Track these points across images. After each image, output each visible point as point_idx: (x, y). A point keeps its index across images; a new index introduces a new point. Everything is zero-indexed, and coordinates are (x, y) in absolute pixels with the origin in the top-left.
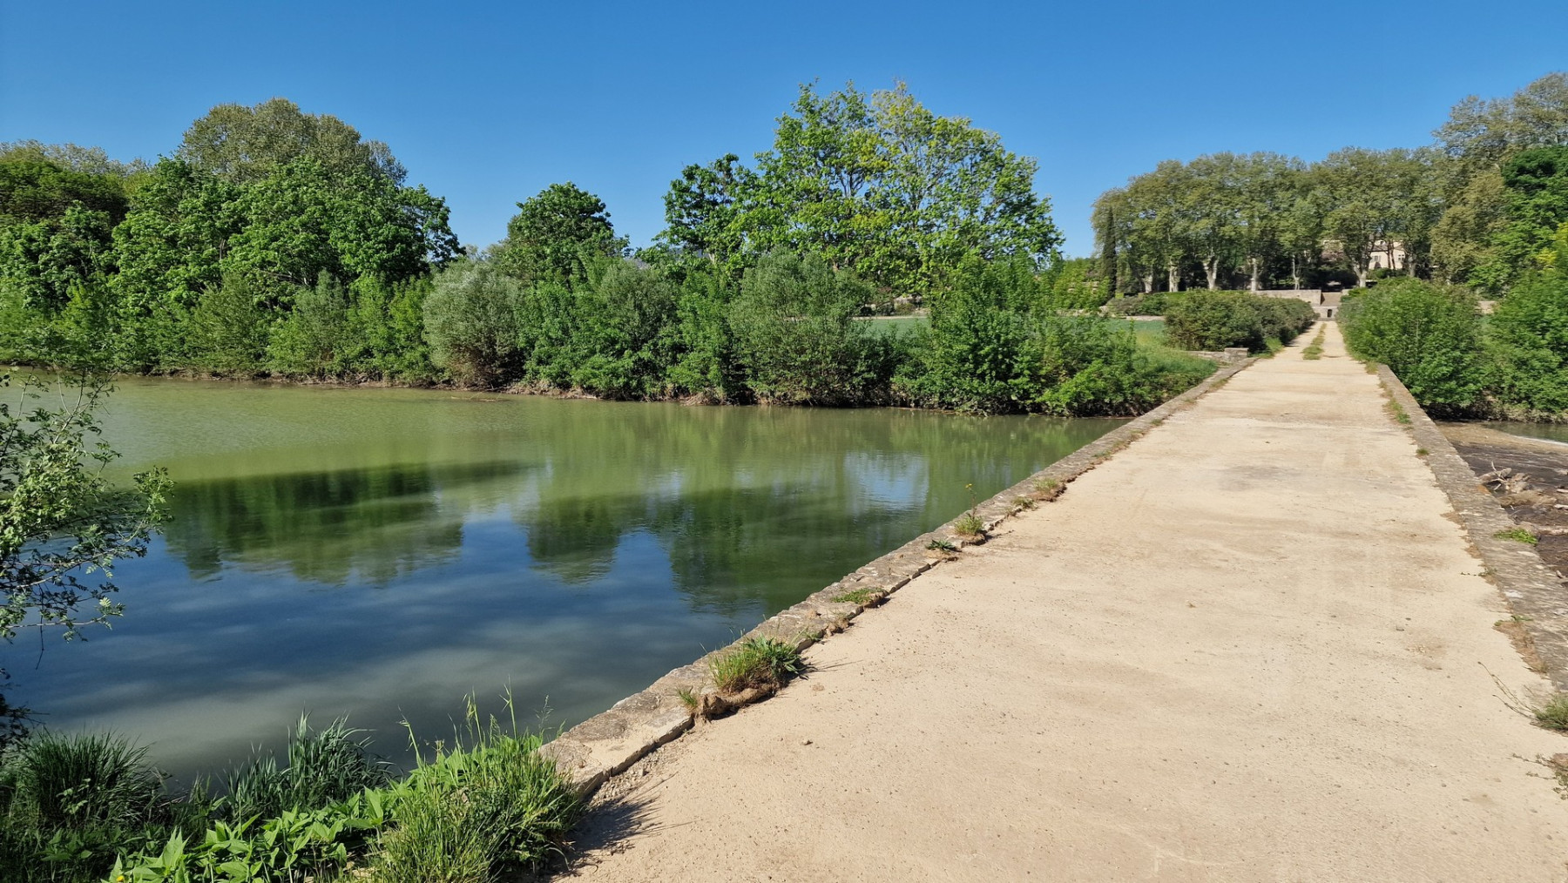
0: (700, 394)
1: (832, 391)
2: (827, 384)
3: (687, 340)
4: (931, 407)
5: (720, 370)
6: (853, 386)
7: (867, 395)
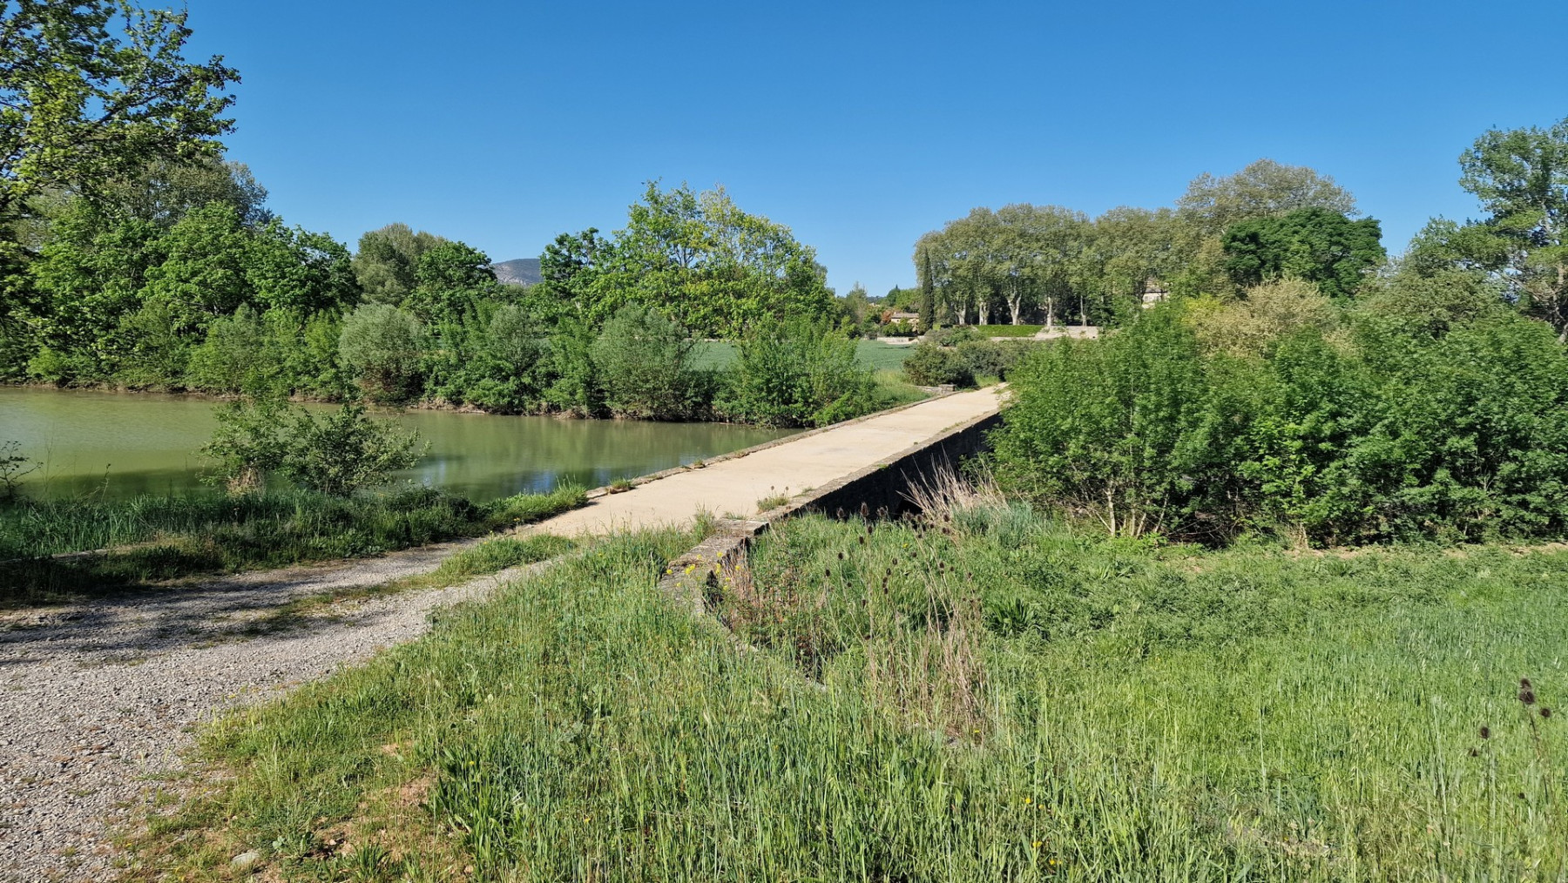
0: (569, 411)
1: (669, 410)
2: (665, 404)
3: (559, 369)
4: (740, 423)
5: (585, 392)
6: (685, 407)
7: (695, 413)
